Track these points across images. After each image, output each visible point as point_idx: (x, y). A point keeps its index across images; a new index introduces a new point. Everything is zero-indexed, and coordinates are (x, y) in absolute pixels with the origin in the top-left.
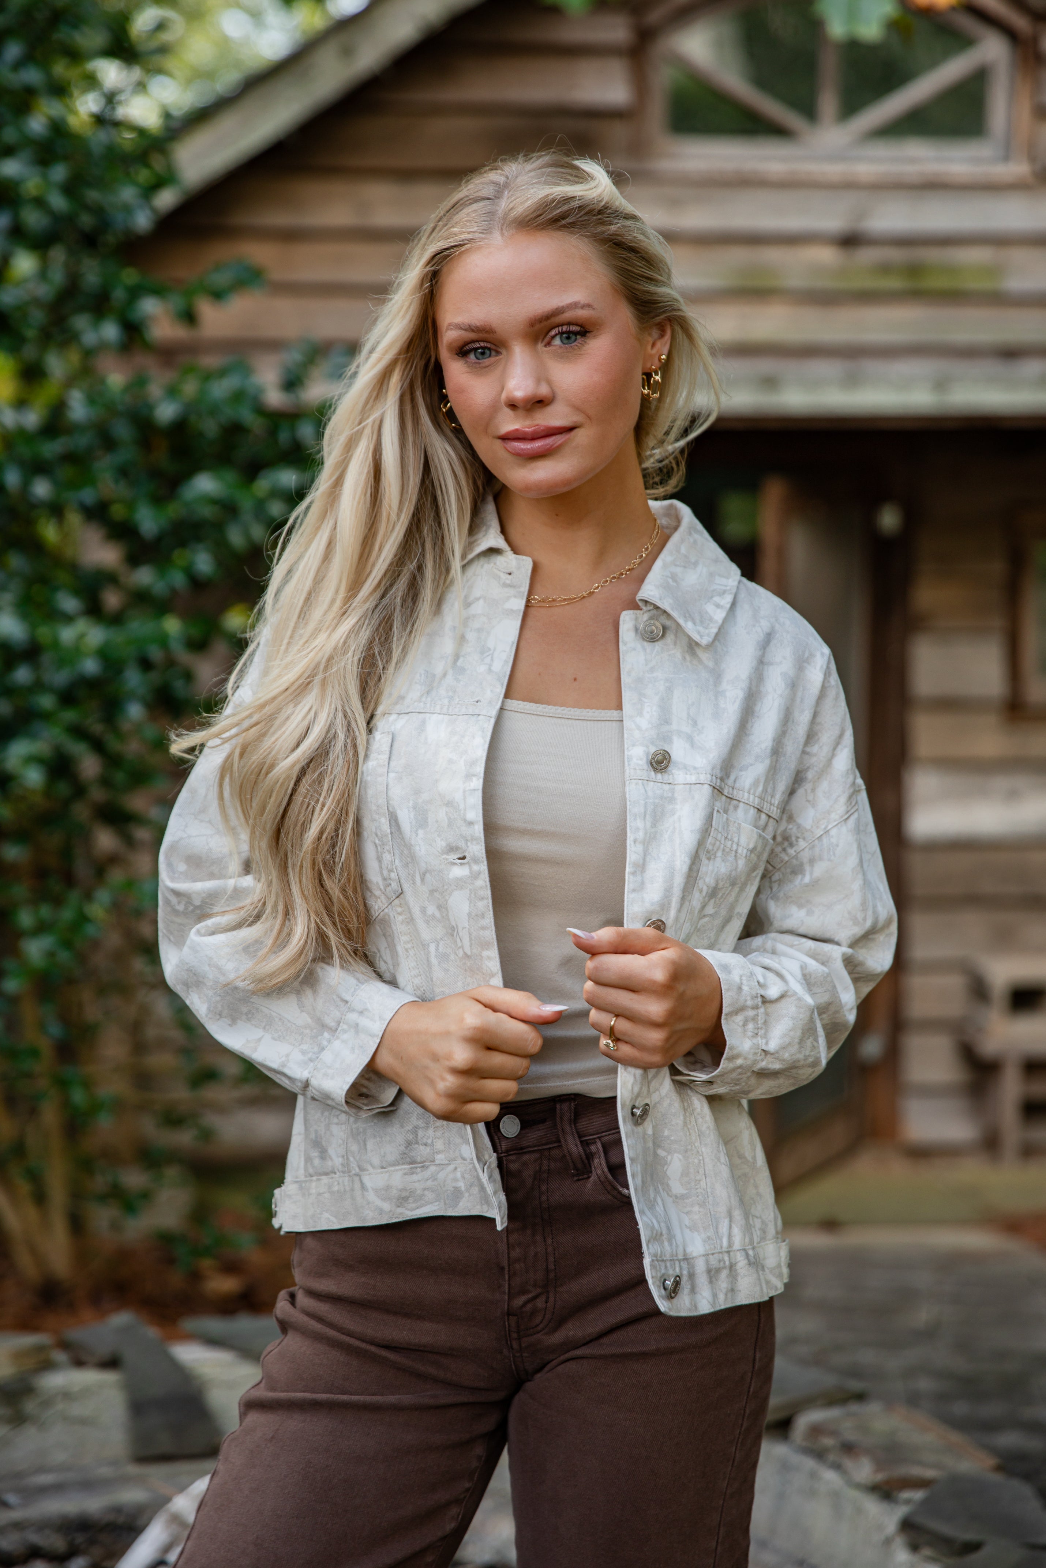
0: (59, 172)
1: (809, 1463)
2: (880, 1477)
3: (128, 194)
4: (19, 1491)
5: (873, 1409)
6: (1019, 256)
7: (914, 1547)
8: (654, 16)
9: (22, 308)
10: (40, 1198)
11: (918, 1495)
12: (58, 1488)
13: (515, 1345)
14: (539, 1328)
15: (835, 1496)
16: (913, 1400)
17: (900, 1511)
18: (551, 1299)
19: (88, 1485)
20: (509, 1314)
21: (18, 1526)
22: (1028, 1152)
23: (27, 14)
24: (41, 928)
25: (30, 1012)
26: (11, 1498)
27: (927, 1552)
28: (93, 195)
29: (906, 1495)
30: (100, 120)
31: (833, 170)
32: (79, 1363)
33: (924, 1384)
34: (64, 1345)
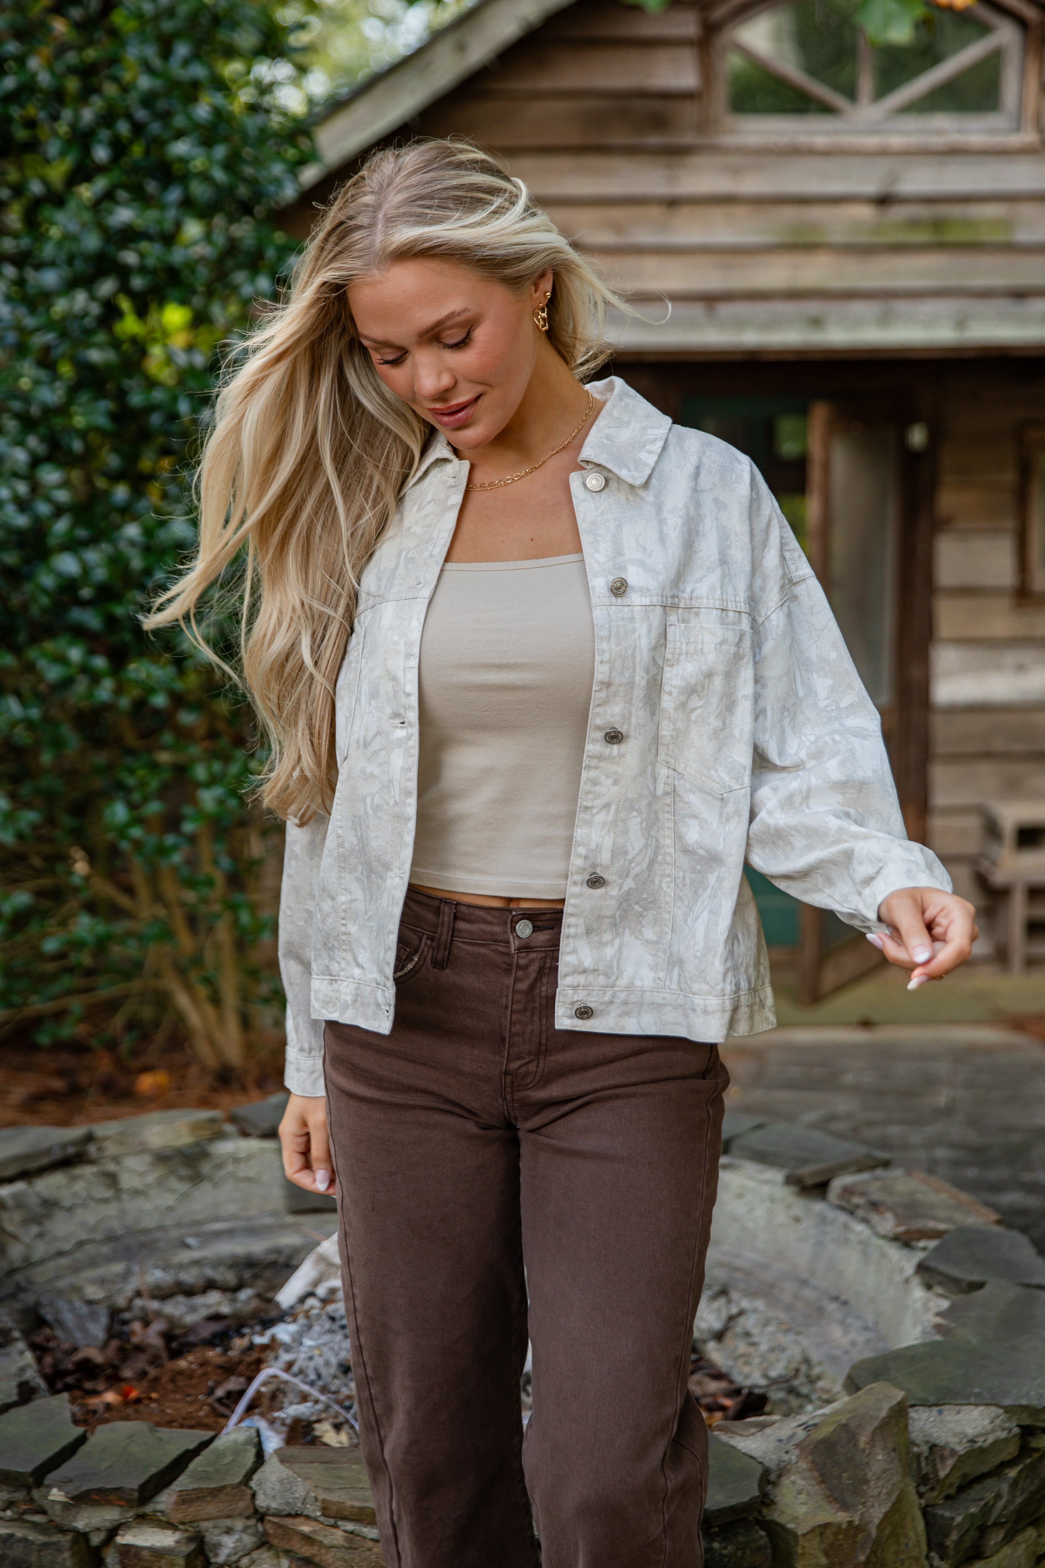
0: (220, 151)
1: (843, 1217)
2: (901, 1229)
3: (277, 169)
4: (197, 1235)
5: (897, 1172)
6: (1027, 210)
7: (929, 1287)
8: (718, 14)
9: (191, 265)
10: (216, 1000)
11: (932, 1244)
12: (229, 1233)
13: (509, 1097)
14: (529, 1086)
15: (864, 1244)
16: (932, 1168)
17: (919, 1256)
18: (541, 1064)
19: (253, 1231)
20: (506, 1074)
21: (196, 1263)
22: (1031, 963)
23: (193, 19)
24: (212, 781)
25: (206, 849)
26: (191, 1241)
27: (939, 1290)
28: (248, 171)
29: (922, 1244)
30: (253, 108)
31: (872, 141)
32: (245, 1134)
33: (941, 1153)
34: (233, 1119)
